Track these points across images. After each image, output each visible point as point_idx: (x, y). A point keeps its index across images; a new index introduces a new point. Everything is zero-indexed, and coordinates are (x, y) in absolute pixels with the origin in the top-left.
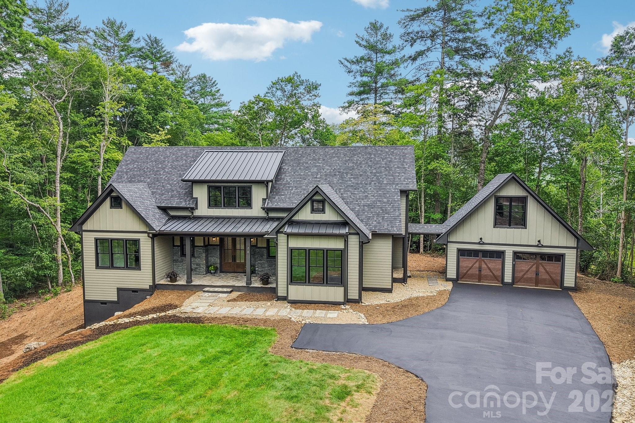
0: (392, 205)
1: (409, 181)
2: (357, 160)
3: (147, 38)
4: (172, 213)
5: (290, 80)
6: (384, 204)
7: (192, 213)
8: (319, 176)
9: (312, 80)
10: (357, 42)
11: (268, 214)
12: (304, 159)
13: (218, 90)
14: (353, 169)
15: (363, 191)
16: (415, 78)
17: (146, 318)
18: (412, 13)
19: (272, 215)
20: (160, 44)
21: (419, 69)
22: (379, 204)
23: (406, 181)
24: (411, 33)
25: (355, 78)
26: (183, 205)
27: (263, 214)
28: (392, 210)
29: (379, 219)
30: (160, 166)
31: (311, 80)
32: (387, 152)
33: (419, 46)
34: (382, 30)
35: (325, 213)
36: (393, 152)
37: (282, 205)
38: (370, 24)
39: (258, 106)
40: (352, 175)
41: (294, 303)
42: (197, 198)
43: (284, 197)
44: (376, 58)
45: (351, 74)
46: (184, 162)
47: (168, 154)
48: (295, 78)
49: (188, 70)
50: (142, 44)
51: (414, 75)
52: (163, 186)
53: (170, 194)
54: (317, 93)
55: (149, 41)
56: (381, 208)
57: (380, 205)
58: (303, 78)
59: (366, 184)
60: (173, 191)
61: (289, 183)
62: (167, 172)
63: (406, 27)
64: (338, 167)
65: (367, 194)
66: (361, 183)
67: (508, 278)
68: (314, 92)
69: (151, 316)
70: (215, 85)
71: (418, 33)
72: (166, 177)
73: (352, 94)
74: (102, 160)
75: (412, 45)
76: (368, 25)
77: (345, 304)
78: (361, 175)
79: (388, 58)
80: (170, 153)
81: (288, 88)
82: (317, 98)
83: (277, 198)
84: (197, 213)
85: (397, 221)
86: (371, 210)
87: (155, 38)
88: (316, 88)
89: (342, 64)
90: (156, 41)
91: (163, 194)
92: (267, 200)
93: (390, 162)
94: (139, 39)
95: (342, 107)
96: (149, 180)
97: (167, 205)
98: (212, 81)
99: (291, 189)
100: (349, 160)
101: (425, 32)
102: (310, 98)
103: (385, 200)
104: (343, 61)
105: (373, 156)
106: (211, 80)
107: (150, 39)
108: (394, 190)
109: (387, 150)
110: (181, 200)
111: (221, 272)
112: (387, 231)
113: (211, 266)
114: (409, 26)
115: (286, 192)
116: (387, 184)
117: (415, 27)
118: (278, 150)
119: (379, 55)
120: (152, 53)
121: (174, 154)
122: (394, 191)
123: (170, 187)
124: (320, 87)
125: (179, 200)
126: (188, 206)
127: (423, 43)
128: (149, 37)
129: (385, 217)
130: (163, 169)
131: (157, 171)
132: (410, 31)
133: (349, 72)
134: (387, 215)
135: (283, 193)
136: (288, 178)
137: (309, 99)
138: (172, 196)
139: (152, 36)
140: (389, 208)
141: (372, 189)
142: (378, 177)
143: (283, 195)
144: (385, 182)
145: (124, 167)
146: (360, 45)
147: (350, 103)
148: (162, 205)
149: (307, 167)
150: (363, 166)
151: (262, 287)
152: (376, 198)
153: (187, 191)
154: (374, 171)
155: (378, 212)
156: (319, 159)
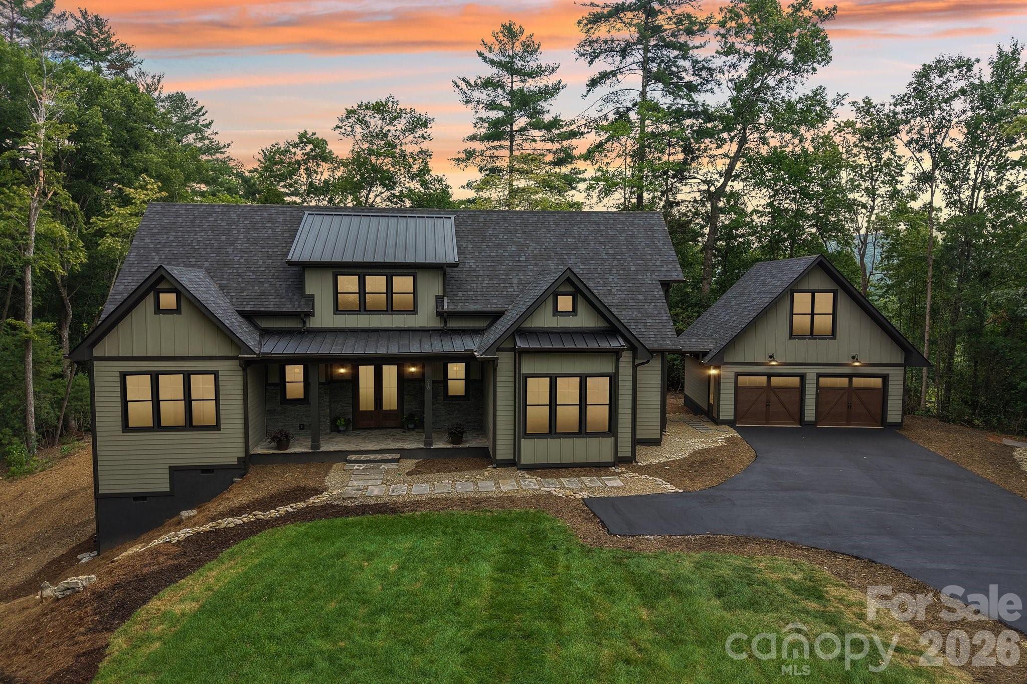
0: (653, 304)
1: (670, 266)
2: (579, 233)
3: (78, 15)
4: (265, 324)
5: (379, 108)
6: (640, 304)
7: (305, 323)
8: (523, 259)
9: (421, 111)
10: (480, 54)
11: (445, 322)
12: (490, 231)
13: (210, 124)
14: (577, 247)
15: (602, 282)
16: (601, 114)
17: (273, 513)
18: (599, 10)
19: (453, 324)
20: (106, 29)
21: (607, 100)
22: (632, 303)
23: (665, 266)
24: (596, 41)
25: (476, 112)
26: (288, 307)
27: (436, 323)
28: (656, 312)
29: (639, 327)
30: (223, 238)
31: (418, 111)
32: (623, 222)
33: (603, 64)
34: (523, 38)
35: (576, 315)
36: (632, 222)
37: (472, 306)
38: (503, 26)
39: (304, 151)
40: (577, 257)
41: (531, 469)
42: (313, 296)
43: (472, 293)
44: (512, 82)
45: (470, 106)
46: (270, 232)
47: (234, 216)
48: (390, 105)
49: (159, 81)
50: (70, 25)
51: (598, 109)
52: (239, 275)
53: (256, 288)
54: (428, 134)
55: (84, 22)
56: (638, 310)
57: (634, 304)
58: (401, 106)
59: (604, 272)
60: (262, 283)
61: (475, 270)
62: (241, 250)
63: (588, 31)
64: (552, 245)
65: (609, 288)
66: (596, 270)
67: (810, 414)
68: (420, 132)
69: (283, 510)
70: (204, 114)
71: (606, 42)
72: (241, 257)
73: (473, 138)
74: (33, 236)
75: (591, 62)
76: (498, 28)
77: (617, 465)
78: (592, 258)
79: (532, 85)
80: (238, 215)
81: (375, 122)
82: (427, 141)
83: (460, 294)
84: (315, 323)
85: (668, 330)
86: (623, 313)
87: (96, 17)
88: (425, 125)
89: (458, 87)
90: (99, 23)
91: (242, 290)
92: (446, 298)
93: (633, 236)
94: (64, 14)
95: (454, 160)
96: (206, 264)
97: (256, 309)
98: (197, 108)
99: (480, 279)
100: (566, 233)
101: (617, 42)
102: (415, 140)
103: (641, 297)
104: (459, 82)
105: (602, 228)
106: (194, 105)
107: (85, 18)
108: (650, 280)
109: (622, 219)
110: (283, 300)
111: (355, 428)
112: (657, 345)
113: (339, 418)
114: (593, 30)
115: (475, 285)
116: (636, 272)
117: (602, 32)
118: (440, 214)
119: (515, 79)
120: (91, 45)
121: (246, 219)
122: (650, 282)
123: (254, 277)
124: (433, 124)
125: (277, 300)
126: (299, 310)
127: (609, 59)
128: (84, 15)
129: (649, 324)
130: (232, 243)
131: (220, 248)
132: (594, 37)
133: (468, 102)
134: (650, 321)
135: (469, 287)
136: (472, 262)
137: (412, 143)
138: (263, 293)
139: (89, 13)
140: (650, 310)
141: (616, 280)
142: (619, 260)
143: (470, 290)
144: (633, 269)
145: (147, 240)
146: (485, 59)
147: (470, 155)
148: (246, 309)
149: (499, 244)
150: (592, 244)
151: (452, 448)
152: (626, 293)
153: (288, 283)
154: (611, 251)
155: (634, 315)
156: (516, 230)
